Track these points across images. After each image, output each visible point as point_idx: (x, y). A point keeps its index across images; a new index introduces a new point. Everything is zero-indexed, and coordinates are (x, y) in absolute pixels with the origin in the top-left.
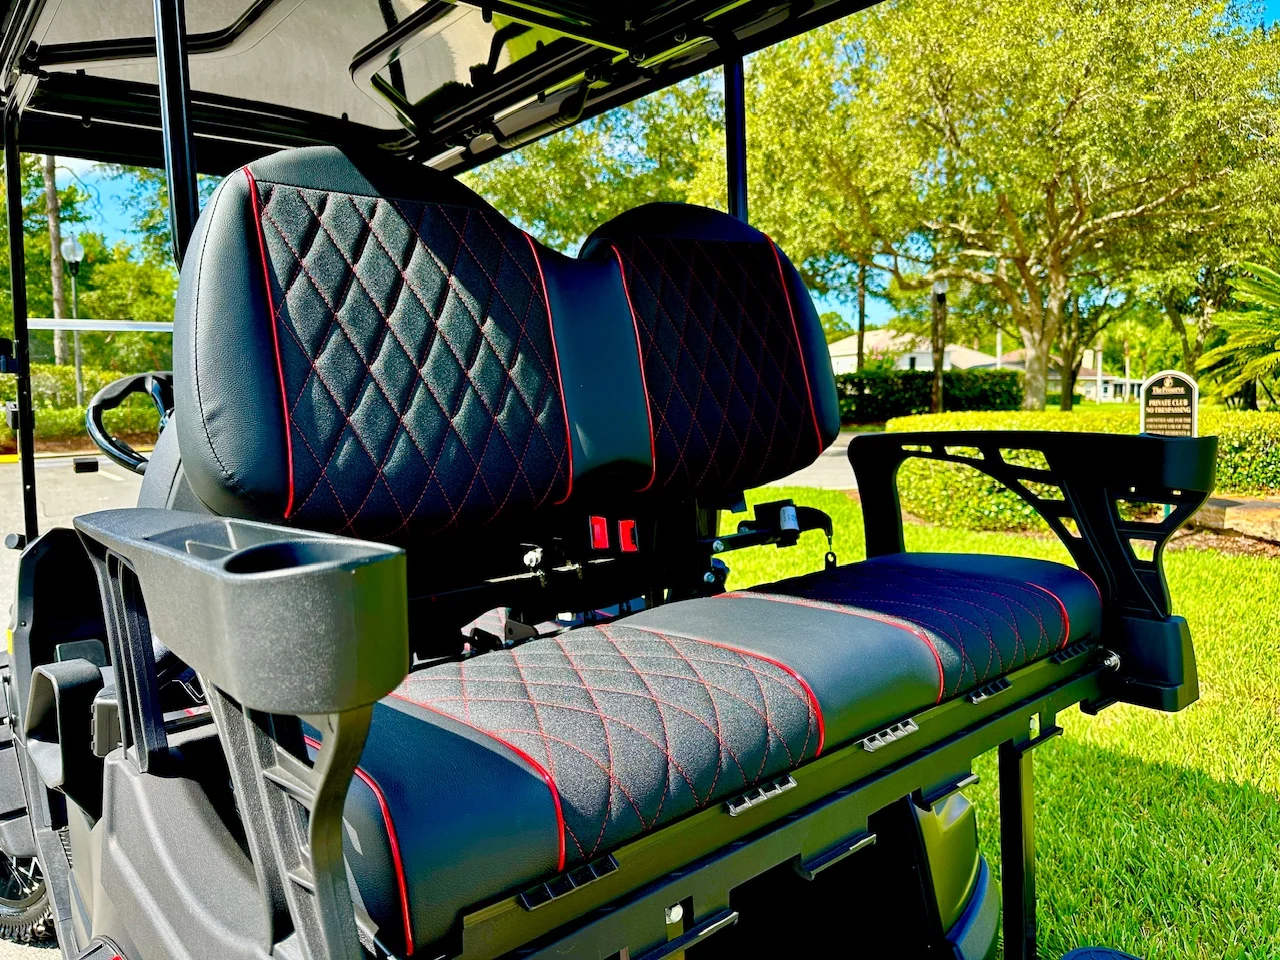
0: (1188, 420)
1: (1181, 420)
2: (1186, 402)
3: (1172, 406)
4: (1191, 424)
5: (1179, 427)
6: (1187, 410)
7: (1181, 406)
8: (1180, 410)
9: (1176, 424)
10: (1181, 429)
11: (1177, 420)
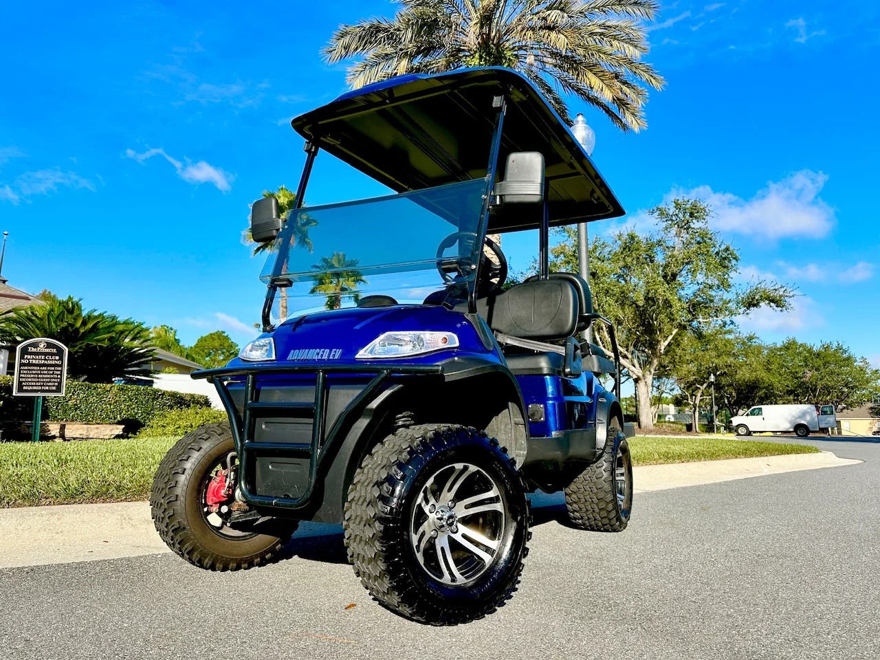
0: (60, 369)
1: (53, 368)
2: (57, 358)
3: (45, 360)
5: (51, 372)
6: (59, 362)
7: (55, 360)
8: (53, 362)
9: (49, 370)
10: (53, 374)
11: (49, 368)
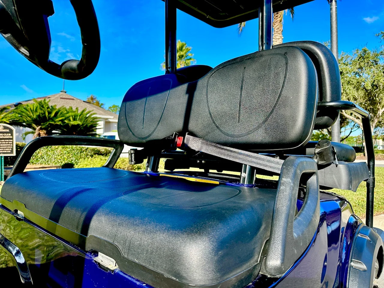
0: (12, 140)
1: (8, 140)
2: (10, 135)
4: (12, 142)
5: (7, 143)
6: (11, 137)
8: (8, 137)
10: (8, 144)
11: (6, 140)
